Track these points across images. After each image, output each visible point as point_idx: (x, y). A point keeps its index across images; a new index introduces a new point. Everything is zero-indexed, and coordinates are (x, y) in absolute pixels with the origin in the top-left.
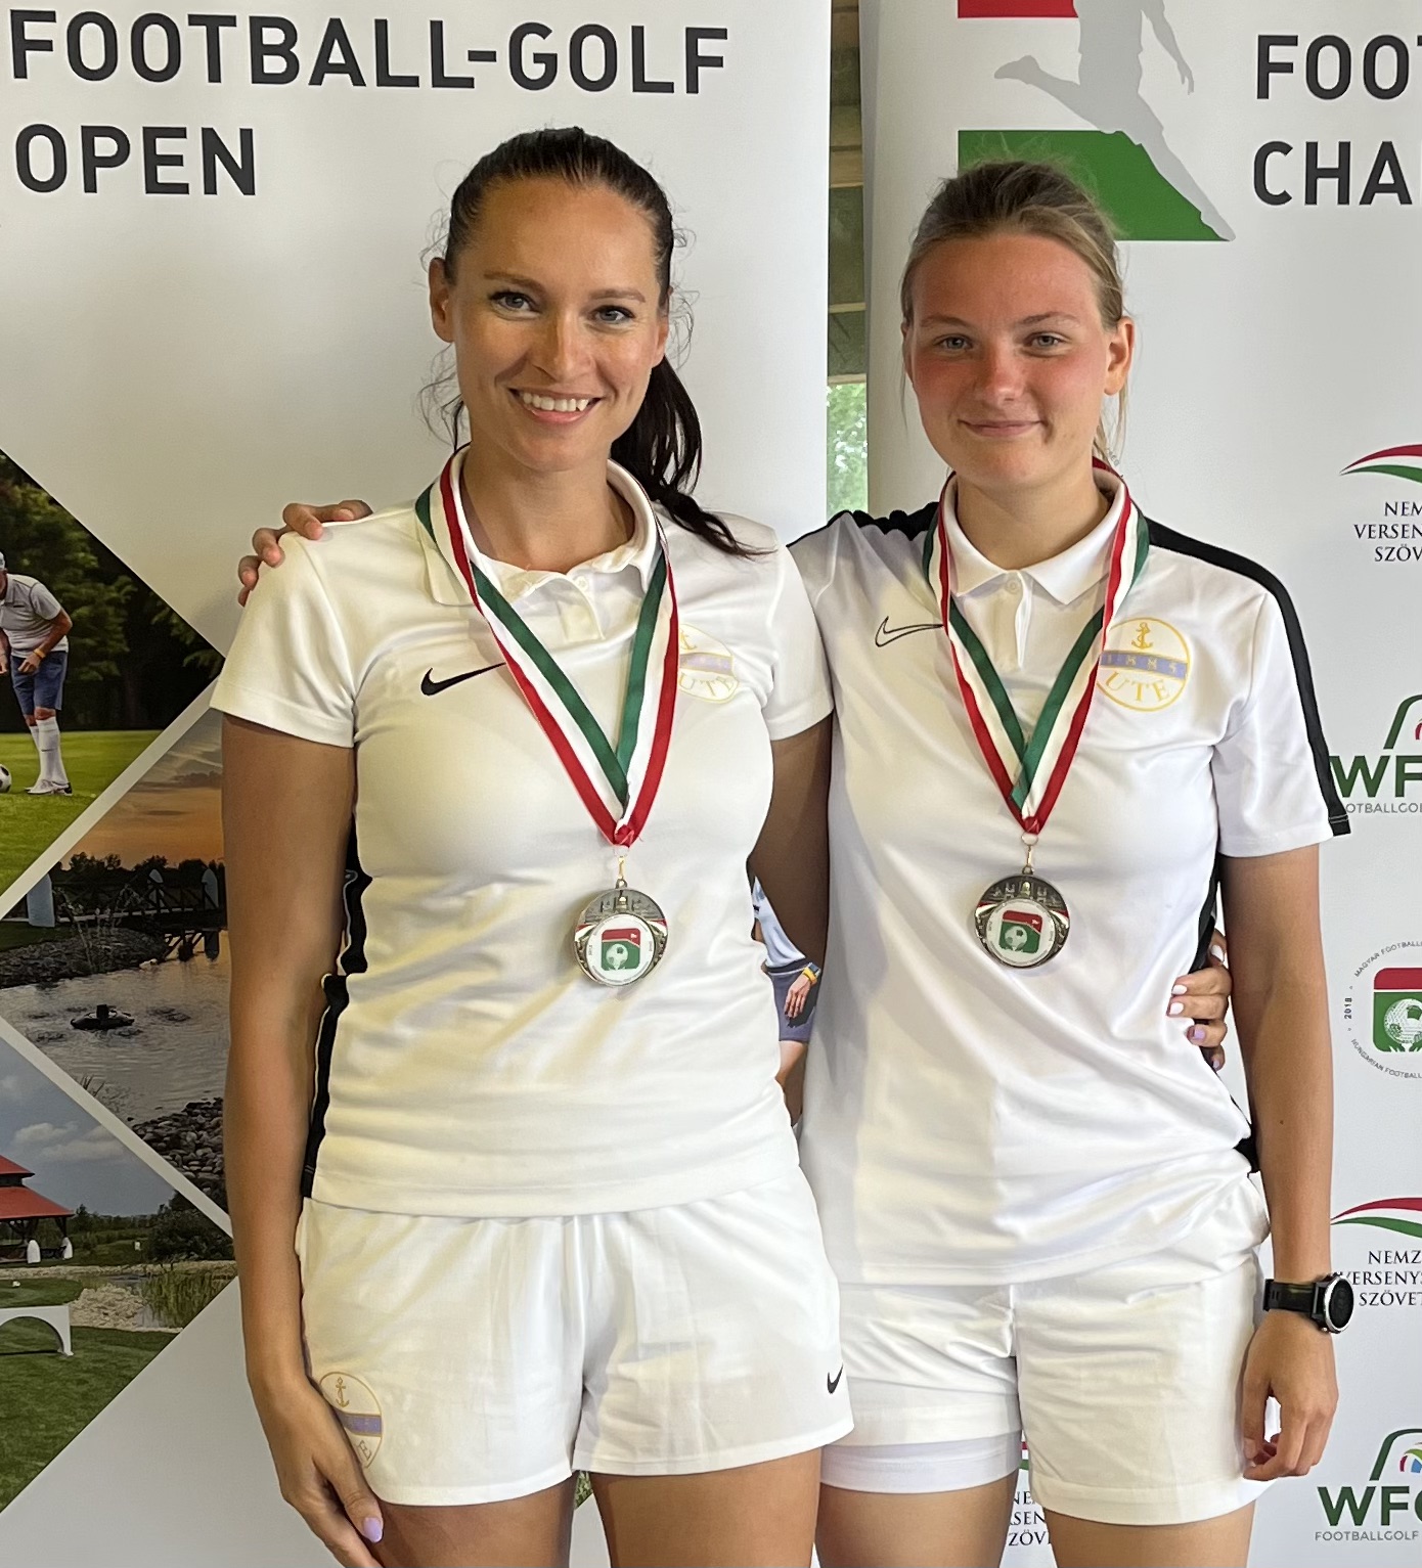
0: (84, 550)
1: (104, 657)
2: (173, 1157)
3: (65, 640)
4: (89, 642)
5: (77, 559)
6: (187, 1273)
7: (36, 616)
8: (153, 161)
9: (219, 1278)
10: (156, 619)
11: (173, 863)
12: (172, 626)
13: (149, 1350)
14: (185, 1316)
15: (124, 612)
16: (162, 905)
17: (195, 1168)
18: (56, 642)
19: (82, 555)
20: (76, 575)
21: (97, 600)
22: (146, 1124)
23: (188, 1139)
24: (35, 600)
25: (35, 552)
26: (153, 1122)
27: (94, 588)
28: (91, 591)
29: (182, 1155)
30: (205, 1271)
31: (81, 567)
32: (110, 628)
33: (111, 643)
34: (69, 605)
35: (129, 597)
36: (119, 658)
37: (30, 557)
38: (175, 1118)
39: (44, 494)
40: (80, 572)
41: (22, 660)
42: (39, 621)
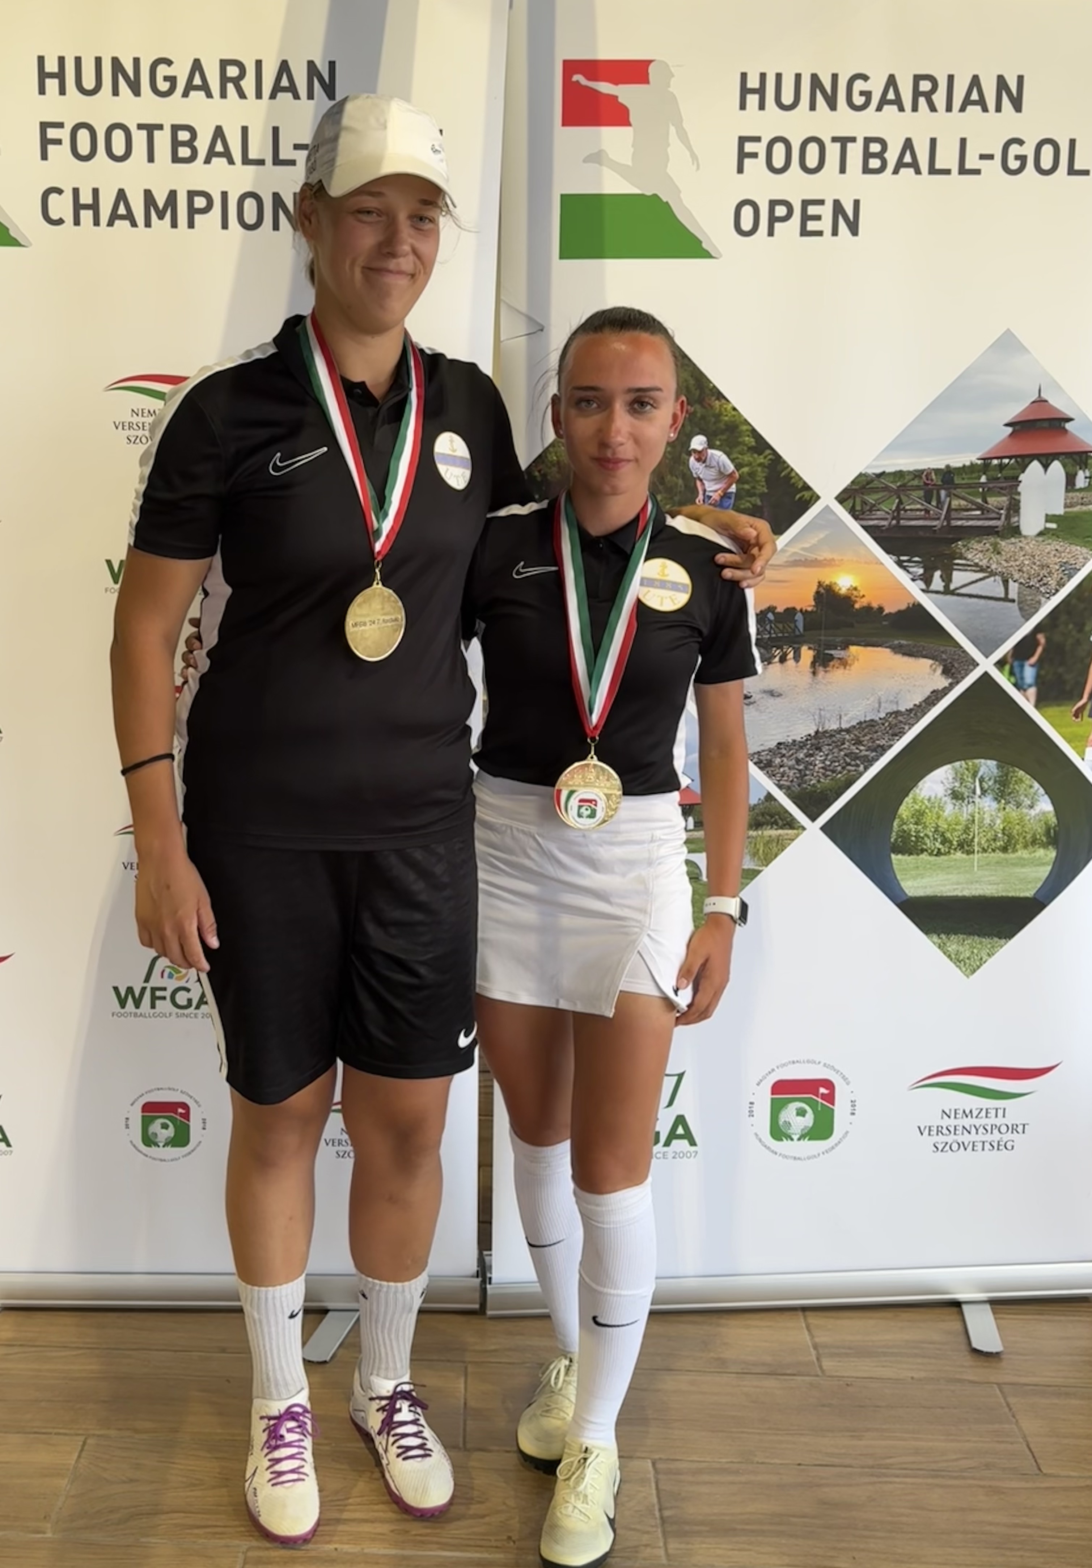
0: (748, 436)
1: (754, 495)
2: (768, 772)
3: (734, 486)
4: (747, 487)
5: (744, 441)
6: (770, 836)
7: (720, 473)
8: (806, 218)
9: (786, 839)
10: (783, 474)
11: (780, 609)
12: (792, 478)
13: (747, 878)
14: (767, 860)
15: (766, 470)
16: (772, 632)
17: (778, 779)
18: (729, 486)
19: (747, 438)
20: (743, 450)
21: (754, 464)
22: (755, 753)
23: (777, 762)
24: (721, 464)
25: (724, 437)
26: (759, 752)
27: (752, 457)
28: (751, 459)
29: (772, 771)
30: (780, 835)
31: (746, 445)
32: (758, 479)
33: (759, 487)
34: (738, 466)
35: (770, 462)
36: (762, 496)
37: (720, 440)
38: (770, 750)
39: (731, 405)
40: (745, 448)
41: (711, 497)
42: (722, 475)
